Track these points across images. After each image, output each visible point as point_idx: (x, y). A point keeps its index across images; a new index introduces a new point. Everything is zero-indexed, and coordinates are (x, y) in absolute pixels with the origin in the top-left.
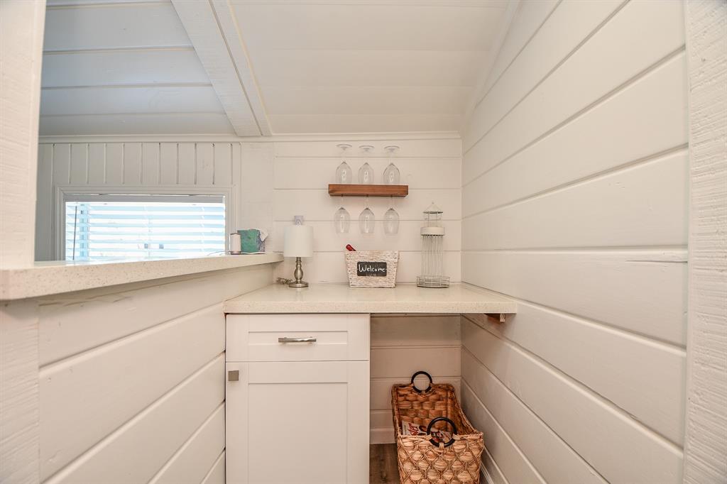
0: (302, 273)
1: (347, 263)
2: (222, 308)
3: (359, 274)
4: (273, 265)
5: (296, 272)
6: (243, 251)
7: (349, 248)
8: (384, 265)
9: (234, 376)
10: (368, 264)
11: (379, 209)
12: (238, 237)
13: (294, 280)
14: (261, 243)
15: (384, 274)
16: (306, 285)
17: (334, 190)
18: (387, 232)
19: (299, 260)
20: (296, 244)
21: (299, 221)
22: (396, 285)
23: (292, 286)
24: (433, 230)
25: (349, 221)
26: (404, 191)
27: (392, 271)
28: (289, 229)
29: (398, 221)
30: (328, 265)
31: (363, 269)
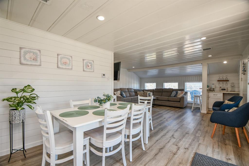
1: (220, 89)
2: (209, 92)
4: (210, 89)
7: (220, 87)
8: (225, 89)
15: (225, 90)
16: (215, 91)
17: (218, 81)
18: (226, 85)
19: (214, 89)
20: (213, 87)
21: (213, 84)
22: (227, 91)
23: (213, 91)
24: (233, 85)
25: (220, 84)
26: (228, 81)
27: (226, 90)
28: (212, 85)
29: (227, 84)
30: (217, 89)
31: (222, 90)
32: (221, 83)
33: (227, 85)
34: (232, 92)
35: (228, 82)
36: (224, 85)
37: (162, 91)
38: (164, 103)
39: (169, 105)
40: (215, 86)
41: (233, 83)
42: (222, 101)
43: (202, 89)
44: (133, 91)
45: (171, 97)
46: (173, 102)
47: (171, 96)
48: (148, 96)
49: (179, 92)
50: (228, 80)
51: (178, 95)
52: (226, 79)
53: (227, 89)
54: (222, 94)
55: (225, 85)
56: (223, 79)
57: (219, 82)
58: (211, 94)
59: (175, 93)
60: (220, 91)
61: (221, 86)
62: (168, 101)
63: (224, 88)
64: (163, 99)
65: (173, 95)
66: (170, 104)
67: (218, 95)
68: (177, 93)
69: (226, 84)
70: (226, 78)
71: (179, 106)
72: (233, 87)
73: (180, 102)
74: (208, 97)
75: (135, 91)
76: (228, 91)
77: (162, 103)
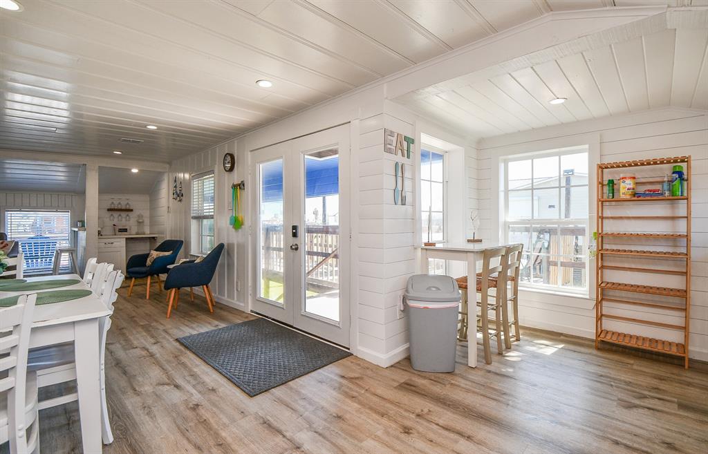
1: (115, 230)
7: (115, 225)
8: (127, 229)
10: (122, 229)
11: (124, 214)
15: (127, 231)
17: (109, 210)
24: (140, 221)
25: (114, 218)
26: (132, 210)
27: (129, 231)
29: (130, 218)
31: (120, 230)
32: (116, 214)
33: (129, 221)
34: (139, 234)
35: (130, 213)
36: (121, 220)
40: (103, 223)
41: (141, 216)
50: (131, 208)
52: (128, 206)
53: (130, 229)
54: (123, 242)
55: (124, 219)
56: (120, 207)
57: (111, 213)
60: (115, 235)
61: (115, 222)
63: (125, 226)
67: (115, 243)
69: (126, 218)
70: (126, 205)
72: (141, 224)
76: (132, 233)
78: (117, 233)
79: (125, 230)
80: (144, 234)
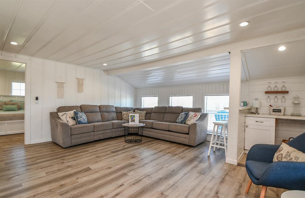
0: (258, 111)
1: (270, 109)
2: (245, 115)
3: (273, 112)
4: (250, 109)
5: (256, 111)
6: (244, 106)
7: (271, 106)
8: (280, 110)
9: (247, 126)
10: (276, 110)
11: (280, 96)
12: (243, 103)
13: (256, 112)
14: (247, 104)
15: (280, 112)
16: (259, 114)
17: (266, 93)
18: (282, 102)
19: (257, 108)
20: (256, 105)
21: (256, 99)
22: (284, 115)
23: (255, 114)
24: (296, 102)
25: (270, 99)
26: (287, 92)
27: (283, 111)
28: (254, 101)
29: (285, 99)
30: (264, 109)
31: (274, 111)
32: (272, 96)
33: (285, 102)
34: (294, 116)
35: (286, 96)
36: (277, 102)
37: (164, 112)
38: (162, 135)
39: (170, 140)
40: (261, 104)
41: (297, 98)
42: (273, 143)
43: (228, 108)
44: (114, 110)
45: (177, 123)
46: (176, 134)
47: (177, 121)
48: (130, 120)
49: (191, 114)
50: (287, 90)
51: (188, 119)
52: (284, 88)
53: (285, 110)
54: (273, 122)
55: (280, 101)
56: (276, 90)
57: (267, 95)
58: (251, 120)
59: (184, 116)
60: (270, 114)
61: (272, 103)
62: (169, 131)
63: (280, 107)
64: (160, 127)
65: (180, 120)
66: (171, 137)
67: (264, 123)
68: (187, 115)
69: (282, 99)
70: (282, 88)
71: (186, 141)
72: (296, 105)
73: (188, 134)
74: (244, 127)
75: (119, 111)
76: (286, 114)
77: (159, 134)
78: (272, 113)
79: (279, 111)
80: (299, 116)
